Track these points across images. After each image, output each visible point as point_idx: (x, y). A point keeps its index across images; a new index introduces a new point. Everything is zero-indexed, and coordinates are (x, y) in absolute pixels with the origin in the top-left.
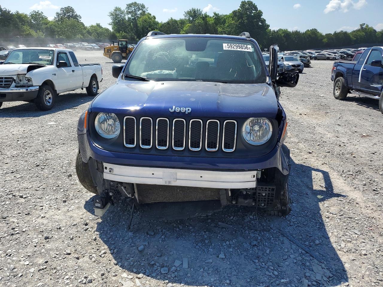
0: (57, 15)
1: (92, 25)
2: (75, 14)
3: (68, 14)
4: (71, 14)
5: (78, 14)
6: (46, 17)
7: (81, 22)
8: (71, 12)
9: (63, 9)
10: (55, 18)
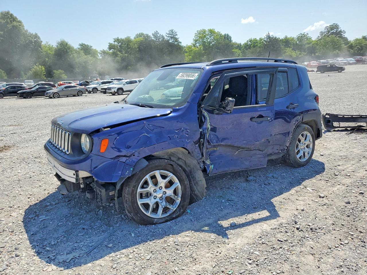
0: (320, 34)
1: (357, 38)
2: (339, 30)
3: (332, 31)
4: (334, 31)
5: (342, 30)
6: (310, 38)
7: (345, 37)
8: (336, 28)
9: (328, 27)
10: (318, 37)
